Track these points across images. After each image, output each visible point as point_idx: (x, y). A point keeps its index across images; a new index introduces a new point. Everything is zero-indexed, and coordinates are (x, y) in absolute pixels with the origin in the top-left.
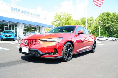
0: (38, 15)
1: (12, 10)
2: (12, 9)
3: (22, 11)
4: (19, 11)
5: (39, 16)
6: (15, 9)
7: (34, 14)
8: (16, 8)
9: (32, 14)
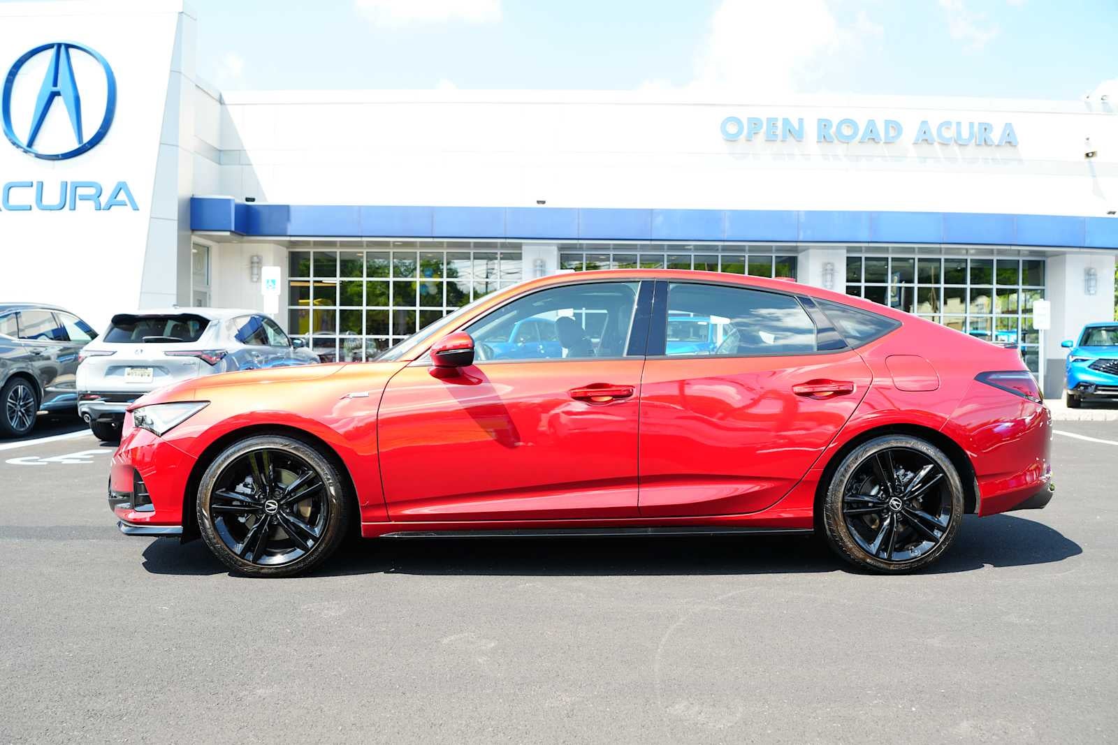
0: (996, 136)
1: (732, 139)
2: (732, 129)
3: (824, 124)
4: (793, 133)
5: (1010, 141)
6: (755, 123)
7: (949, 134)
8: (763, 115)
9: (924, 138)
